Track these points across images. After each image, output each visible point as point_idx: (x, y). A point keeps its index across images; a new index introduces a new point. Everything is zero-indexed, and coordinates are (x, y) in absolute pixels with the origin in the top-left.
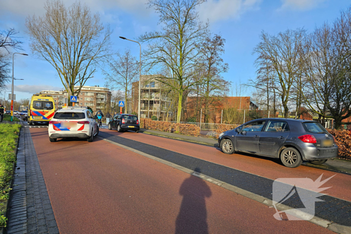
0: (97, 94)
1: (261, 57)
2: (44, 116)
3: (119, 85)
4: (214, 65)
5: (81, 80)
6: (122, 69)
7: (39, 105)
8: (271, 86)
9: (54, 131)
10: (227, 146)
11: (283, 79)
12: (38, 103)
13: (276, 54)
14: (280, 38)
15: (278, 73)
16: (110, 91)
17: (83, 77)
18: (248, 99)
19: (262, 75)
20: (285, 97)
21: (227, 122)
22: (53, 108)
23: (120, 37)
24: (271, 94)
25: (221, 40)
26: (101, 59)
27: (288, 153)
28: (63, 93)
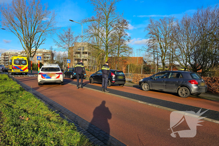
0: (44, 54)
1: (150, 33)
2: (21, 69)
3: (64, 49)
4: (122, 37)
5: (36, 46)
6: (66, 39)
7: (18, 62)
8: (156, 50)
9: (42, 79)
10: (145, 86)
11: (162, 46)
12: (17, 61)
13: (158, 32)
14: (160, 22)
15: (159, 43)
16: (53, 52)
17: (37, 43)
18: (141, 59)
19: (151, 44)
20: (163, 57)
21: (132, 72)
22: (26, 64)
23: (70, 20)
24: (156, 56)
25: (127, 22)
26: (49, 32)
27: (182, 90)
28: (21, 54)
